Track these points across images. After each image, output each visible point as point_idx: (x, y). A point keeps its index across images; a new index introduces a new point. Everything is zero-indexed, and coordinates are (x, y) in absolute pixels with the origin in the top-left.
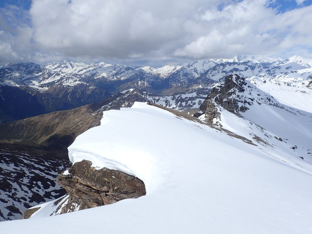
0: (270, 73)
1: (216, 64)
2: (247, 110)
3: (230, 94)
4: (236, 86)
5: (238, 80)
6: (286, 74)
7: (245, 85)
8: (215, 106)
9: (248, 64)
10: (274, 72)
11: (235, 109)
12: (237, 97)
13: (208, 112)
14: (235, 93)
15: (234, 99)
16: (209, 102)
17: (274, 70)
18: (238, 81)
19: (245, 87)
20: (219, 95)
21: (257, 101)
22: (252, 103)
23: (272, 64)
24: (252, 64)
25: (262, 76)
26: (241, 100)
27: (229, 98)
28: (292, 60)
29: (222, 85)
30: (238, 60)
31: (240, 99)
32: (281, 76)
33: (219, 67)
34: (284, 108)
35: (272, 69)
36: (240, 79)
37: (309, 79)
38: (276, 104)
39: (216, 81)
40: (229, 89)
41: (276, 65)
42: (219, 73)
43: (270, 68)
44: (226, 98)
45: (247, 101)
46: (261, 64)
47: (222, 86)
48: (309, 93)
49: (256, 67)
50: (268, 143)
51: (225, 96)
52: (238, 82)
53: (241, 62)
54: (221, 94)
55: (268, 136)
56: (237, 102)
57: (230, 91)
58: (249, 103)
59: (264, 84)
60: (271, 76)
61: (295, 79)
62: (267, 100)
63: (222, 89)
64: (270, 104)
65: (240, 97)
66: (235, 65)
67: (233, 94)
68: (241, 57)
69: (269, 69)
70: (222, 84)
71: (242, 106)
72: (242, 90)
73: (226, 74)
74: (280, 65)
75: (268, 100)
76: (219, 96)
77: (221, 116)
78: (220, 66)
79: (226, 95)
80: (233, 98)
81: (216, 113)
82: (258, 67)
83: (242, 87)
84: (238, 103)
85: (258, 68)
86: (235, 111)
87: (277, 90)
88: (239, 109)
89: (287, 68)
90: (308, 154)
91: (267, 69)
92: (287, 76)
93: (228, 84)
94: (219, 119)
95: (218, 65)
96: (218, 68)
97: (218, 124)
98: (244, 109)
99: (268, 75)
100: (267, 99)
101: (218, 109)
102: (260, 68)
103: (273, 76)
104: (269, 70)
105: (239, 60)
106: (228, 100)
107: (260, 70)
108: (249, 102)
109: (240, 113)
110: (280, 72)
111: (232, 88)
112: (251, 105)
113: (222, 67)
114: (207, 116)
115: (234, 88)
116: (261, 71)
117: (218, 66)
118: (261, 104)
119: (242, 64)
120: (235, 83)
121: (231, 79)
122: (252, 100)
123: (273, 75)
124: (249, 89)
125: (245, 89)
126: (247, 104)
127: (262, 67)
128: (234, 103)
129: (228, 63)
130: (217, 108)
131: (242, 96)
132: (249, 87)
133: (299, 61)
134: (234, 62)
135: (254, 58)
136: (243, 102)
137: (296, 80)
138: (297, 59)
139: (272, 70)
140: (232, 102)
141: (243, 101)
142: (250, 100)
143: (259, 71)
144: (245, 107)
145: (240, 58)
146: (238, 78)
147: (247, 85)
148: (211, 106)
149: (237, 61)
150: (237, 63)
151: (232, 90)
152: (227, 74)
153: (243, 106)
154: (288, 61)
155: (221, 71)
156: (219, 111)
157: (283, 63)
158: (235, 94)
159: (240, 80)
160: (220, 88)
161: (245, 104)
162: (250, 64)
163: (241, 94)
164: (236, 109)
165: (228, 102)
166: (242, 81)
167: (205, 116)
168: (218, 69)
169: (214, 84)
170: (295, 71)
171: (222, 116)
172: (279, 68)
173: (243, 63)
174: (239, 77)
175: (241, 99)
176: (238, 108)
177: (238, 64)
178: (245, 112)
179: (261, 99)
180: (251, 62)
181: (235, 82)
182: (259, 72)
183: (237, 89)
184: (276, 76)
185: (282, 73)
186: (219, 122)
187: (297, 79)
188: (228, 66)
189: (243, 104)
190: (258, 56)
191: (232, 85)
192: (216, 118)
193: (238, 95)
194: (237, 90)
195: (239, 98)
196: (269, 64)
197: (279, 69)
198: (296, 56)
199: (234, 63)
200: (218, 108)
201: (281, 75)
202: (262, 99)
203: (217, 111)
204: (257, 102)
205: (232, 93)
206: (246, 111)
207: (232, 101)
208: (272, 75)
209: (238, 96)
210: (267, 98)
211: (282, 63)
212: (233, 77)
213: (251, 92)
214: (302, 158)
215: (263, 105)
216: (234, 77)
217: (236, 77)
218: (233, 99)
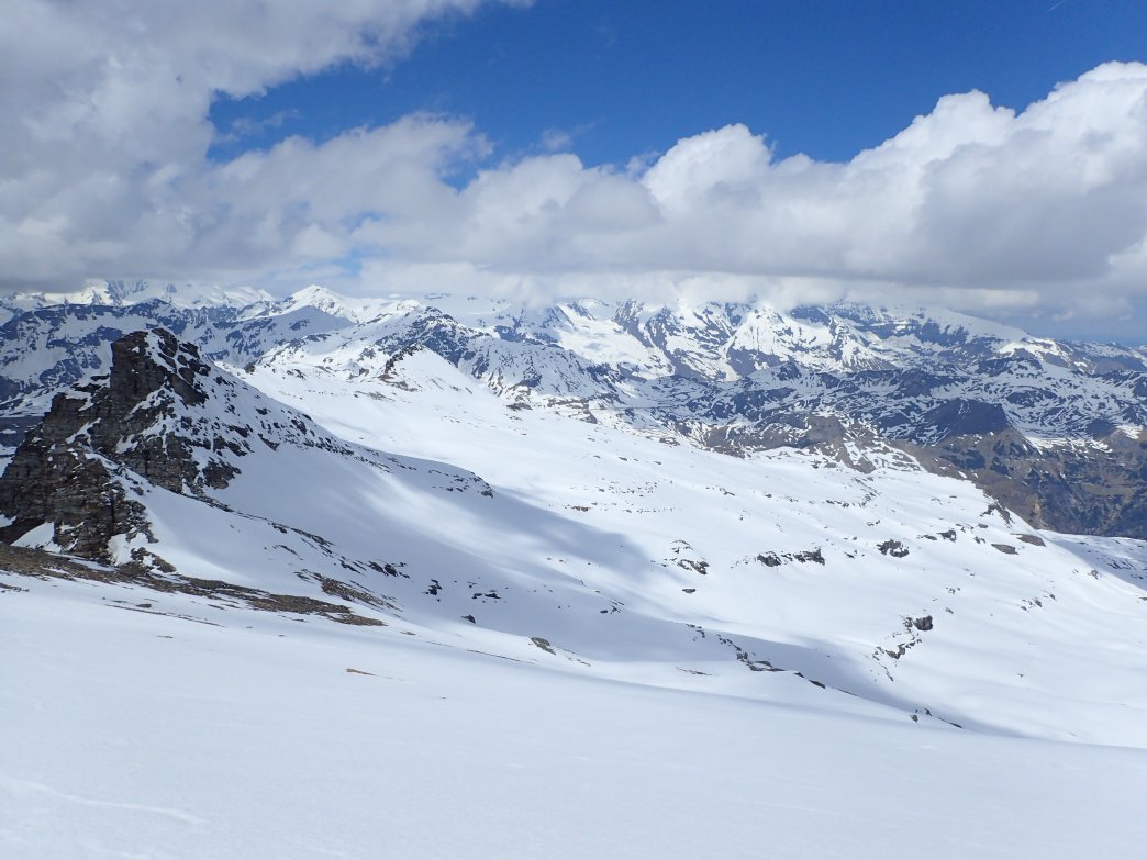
0: (241, 345)
1: (15, 311)
2: (233, 477)
3: (148, 417)
4: (170, 379)
5: (173, 355)
6: (296, 344)
7: (205, 373)
8: (107, 476)
9: (155, 311)
10: (253, 340)
11: (184, 480)
12: (184, 427)
13: (74, 510)
14: (172, 409)
15: (171, 436)
16: (66, 458)
17: (252, 332)
18: (175, 358)
19: (206, 383)
20: (88, 426)
21: (261, 435)
22: (246, 445)
23: (242, 311)
24: (173, 311)
25: (215, 357)
26: (200, 436)
27: (145, 433)
28: (303, 298)
29: (100, 382)
30: (111, 297)
31: (196, 432)
32: (279, 353)
33: (32, 325)
34: (352, 453)
35: (248, 329)
36: (181, 349)
37: (365, 357)
38: (325, 441)
39: (27, 382)
40: (134, 398)
41: (255, 314)
42: (34, 349)
43: (239, 328)
44: (131, 437)
45: (227, 440)
46: (205, 313)
47: (97, 387)
48: (393, 397)
49: (188, 325)
50: (372, 598)
51: (123, 428)
52: (174, 365)
53: (126, 303)
54: (98, 421)
55: (353, 569)
56: (188, 449)
57: (145, 405)
58: (234, 448)
59: (249, 375)
60: (248, 353)
61: (325, 361)
62: (295, 431)
63: (100, 396)
64: (309, 444)
65: (193, 423)
66: (102, 315)
67: (161, 416)
68: (122, 288)
69: (237, 328)
70: (95, 378)
71: (212, 464)
72: (197, 397)
73: (70, 351)
74: (271, 314)
75: (298, 427)
76: (89, 431)
77: (148, 519)
78: (35, 322)
79: (125, 423)
80: (168, 431)
81: (121, 509)
82: (195, 324)
83: (195, 382)
84: (191, 451)
85: (196, 327)
86: (184, 486)
87: (298, 397)
88: (201, 475)
89: (296, 327)
90: (475, 598)
91: (229, 330)
92: (299, 352)
93: (129, 372)
94: (141, 537)
95: (26, 316)
96: (28, 328)
97: (147, 561)
98: (219, 475)
99: (237, 350)
100: (295, 427)
101: (126, 485)
102: (202, 329)
103: (254, 353)
104: (236, 335)
105: (115, 297)
106: (139, 446)
107: (206, 333)
108: (234, 442)
109: (209, 491)
110: (274, 338)
111: (151, 390)
112: (244, 454)
113: (45, 326)
114: (67, 532)
115: (162, 388)
116: (211, 337)
117: (28, 322)
118: (277, 445)
119: (131, 312)
120: (163, 369)
121: (142, 351)
122: (243, 433)
123: (254, 350)
124: (221, 389)
125: (206, 389)
126: (227, 451)
127: (210, 324)
128: (172, 455)
129: (73, 306)
130: (117, 483)
131: (201, 421)
132: (219, 380)
133: (327, 301)
134: (97, 304)
135: (175, 291)
136: (212, 447)
137: (327, 364)
138: (318, 295)
139: (247, 334)
140: (165, 452)
141: (211, 438)
142: (235, 434)
143: (202, 338)
144: (223, 464)
145: (120, 292)
146: (169, 347)
147: (213, 375)
148: (82, 478)
149: (108, 301)
150: (109, 309)
151: (152, 399)
152: (72, 354)
153: (217, 461)
154: (294, 302)
155: (42, 341)
156: (131, 496)
157: (279, 309)
158: (173, 416)
159: (179, 353)
160: (88, 396)
161: (220, 453)
162: (162, 312)
163: (194, 412)
164: (189, 480)
165: (146, 452)
166: (189, 357)
167: (52, 535)
168: (28, 333)
169: (19, 396)
170: (319, 336)
171: (150, 515)
172: (268, 324)
173: (135, 310)
174: (175, 341)
175: (202, 432)
176: (197, 472)
177: (114, 313)
178: (227, 485)
179: (272, 426)
180: (165, 303)
181: (160, 362)
182: (201, 341)
183: (173, 394)
184: (263, 353)
185: (281, 343)
186: (149, 548)
187: (331, 361)
188: (71, 319)
189: (211, 454)
190: (189, 285)
191: (148, 375)
192: (124, 536)
193: (183, 418)
194: (178, 398)
195: (191, 430)
196: (231, 312)
197: (270, 328)
198: (314, 287)
199: (100, 309)
200: (122, 480)
201: (279, 348)
202: (276, 425)
203: (121, 496)
204: (263, 439)
205: (154, 412)
206: (231, 482)
207: (164, 446)
208: (250, 350)
209: (186, 422)
210: (293, 421)
211: (275, 310)
212: (146, 340)
213: (233, 401)
214: (471, 619)
215: (284, 447)
216: (153, 341)
217: (159, 343)
218: (164, 437)
